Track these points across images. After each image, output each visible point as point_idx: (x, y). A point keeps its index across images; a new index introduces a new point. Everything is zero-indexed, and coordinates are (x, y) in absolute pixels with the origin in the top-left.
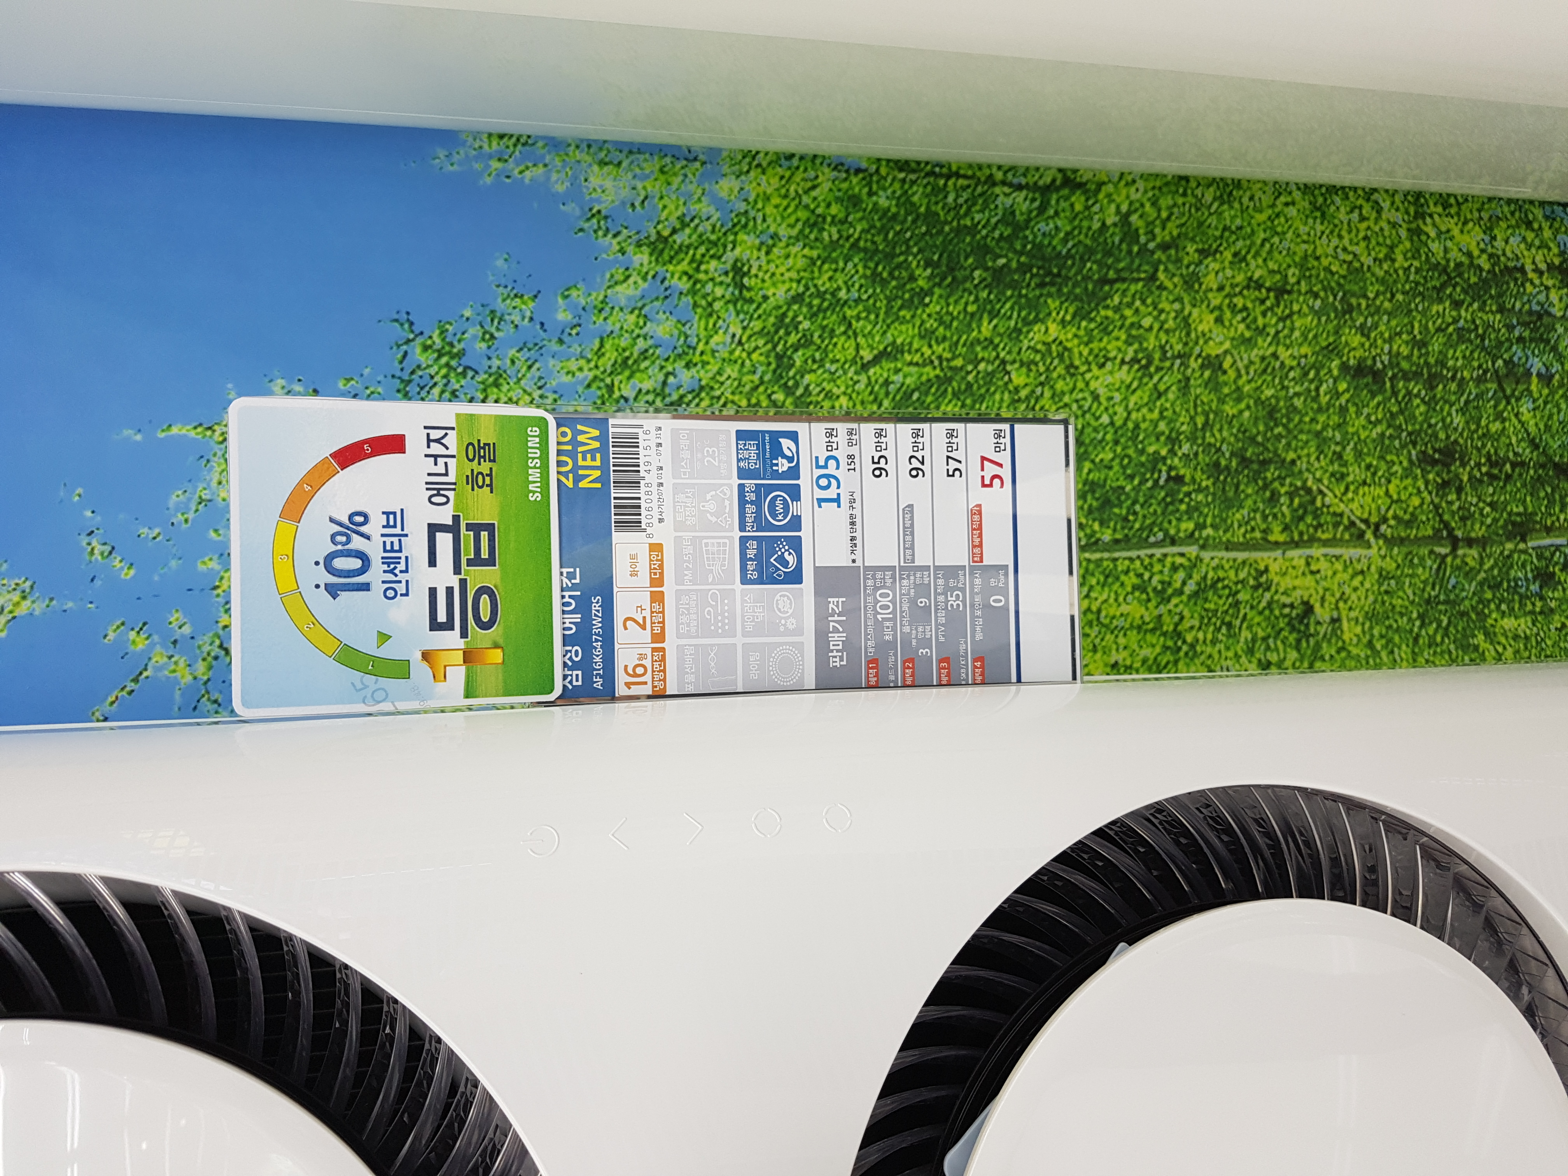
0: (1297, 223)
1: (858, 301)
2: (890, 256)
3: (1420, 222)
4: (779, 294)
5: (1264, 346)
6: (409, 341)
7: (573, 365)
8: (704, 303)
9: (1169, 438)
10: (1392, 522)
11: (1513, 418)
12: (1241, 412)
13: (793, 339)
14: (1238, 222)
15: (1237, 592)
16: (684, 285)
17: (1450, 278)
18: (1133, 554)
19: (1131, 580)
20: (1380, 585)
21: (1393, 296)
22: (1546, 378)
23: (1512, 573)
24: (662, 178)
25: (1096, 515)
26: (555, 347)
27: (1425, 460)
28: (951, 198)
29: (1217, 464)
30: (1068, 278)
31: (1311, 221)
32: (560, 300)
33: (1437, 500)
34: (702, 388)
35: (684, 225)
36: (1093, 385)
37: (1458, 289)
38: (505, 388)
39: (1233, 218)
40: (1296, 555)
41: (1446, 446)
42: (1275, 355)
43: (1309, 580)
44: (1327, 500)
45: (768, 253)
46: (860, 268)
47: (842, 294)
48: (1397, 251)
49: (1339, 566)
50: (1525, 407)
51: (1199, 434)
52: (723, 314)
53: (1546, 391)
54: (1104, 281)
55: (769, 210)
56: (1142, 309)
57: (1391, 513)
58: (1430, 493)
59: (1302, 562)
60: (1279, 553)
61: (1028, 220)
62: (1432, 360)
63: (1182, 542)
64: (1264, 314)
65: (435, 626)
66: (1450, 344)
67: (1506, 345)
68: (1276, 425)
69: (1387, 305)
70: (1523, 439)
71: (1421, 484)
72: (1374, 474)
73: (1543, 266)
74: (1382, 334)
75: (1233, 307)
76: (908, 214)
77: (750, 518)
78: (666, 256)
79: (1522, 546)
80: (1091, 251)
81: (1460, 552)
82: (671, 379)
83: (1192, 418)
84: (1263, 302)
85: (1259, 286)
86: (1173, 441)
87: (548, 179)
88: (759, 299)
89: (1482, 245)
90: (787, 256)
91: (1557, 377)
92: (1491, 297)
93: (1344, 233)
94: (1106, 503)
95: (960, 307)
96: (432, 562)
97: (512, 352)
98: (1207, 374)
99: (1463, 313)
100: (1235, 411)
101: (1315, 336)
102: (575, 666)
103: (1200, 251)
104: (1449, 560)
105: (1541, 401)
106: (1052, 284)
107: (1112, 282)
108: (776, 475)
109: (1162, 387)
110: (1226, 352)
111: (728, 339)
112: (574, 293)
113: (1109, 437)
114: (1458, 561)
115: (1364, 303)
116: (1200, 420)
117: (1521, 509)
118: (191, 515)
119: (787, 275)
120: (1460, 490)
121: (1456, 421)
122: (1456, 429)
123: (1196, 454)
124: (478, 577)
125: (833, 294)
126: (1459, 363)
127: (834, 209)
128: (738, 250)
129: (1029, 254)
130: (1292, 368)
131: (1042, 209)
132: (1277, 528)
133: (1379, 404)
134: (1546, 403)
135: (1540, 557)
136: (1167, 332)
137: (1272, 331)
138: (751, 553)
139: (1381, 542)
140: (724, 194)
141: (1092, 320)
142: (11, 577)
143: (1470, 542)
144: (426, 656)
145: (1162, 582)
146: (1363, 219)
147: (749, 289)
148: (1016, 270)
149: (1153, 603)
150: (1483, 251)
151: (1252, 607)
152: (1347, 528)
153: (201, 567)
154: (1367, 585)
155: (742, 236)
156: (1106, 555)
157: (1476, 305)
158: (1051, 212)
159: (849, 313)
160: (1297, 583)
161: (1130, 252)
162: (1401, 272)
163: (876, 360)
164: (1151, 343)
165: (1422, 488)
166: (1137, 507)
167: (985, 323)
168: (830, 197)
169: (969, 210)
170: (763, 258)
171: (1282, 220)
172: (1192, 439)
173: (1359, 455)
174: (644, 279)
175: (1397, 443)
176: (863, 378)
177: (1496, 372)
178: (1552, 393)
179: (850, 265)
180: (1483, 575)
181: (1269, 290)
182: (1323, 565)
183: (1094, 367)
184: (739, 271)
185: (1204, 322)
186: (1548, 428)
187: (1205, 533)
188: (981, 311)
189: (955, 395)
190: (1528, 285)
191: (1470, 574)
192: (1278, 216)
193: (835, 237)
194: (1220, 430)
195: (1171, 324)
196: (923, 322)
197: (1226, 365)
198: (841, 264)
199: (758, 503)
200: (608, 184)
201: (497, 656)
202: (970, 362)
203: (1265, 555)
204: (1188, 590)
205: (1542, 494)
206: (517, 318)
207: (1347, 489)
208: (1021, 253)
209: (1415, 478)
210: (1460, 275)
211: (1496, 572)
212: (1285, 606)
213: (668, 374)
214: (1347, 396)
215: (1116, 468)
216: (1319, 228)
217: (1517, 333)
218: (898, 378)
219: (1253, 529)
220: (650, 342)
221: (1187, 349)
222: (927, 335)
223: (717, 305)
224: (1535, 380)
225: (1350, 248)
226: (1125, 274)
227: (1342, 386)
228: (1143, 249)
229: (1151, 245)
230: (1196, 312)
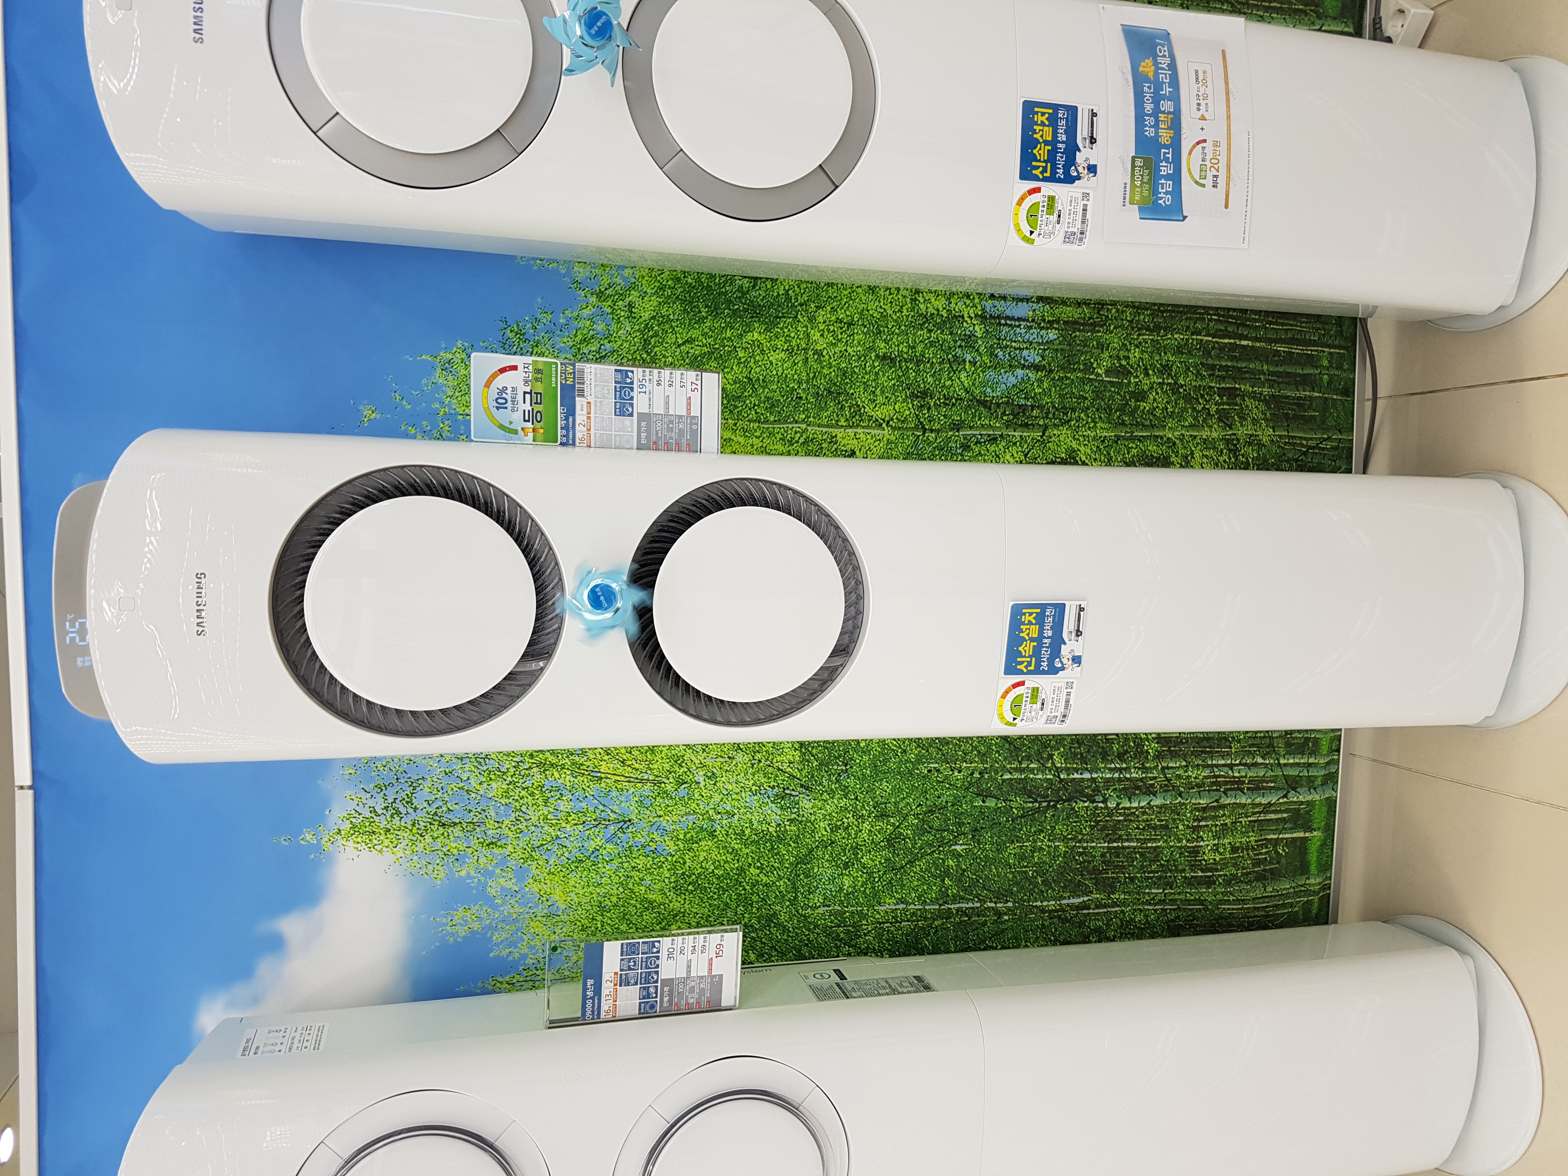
0: (861, 295)
1: (677, 320)
2: (691, 303)
3: (917, 295)
4: (646, 316)
5: (841, 347)
6: (505, 329)
7: (565, 340)
8: (616, 318)
9: (798, 381)
10: (895, 421)
11: (957, 380)
12: (831, 373)
13: (651, 333)
14: (835, 294)
15: (822, 444)
16: (609, 310)
17: (927, 320)
18: (781, 426)
19: (779, 436)
20: (887, 446)
21: (900, 327)
22: (973, 363)
23: (950, 444)
24: (602, 268)
25: (769, 410)
26: (559, 332)
27: (913, 396)
28: (717, 281)
29: (818, 393)
30: (763, 315)
31: (867, 294)
32: (561, 315)
33: (917, 413)
34: (614, 351)
35: (610, 287)
36: (771, 358)
37: (931, 325)
38: (540, 347)
39: (833, 293)
40: (850, 431)
41: (924, 391)
42: (846, 350)
43: (855, 441)
44: (866, 410)
45: (642, 299)
46: (679, 307)
47: (671, 317)
48: (904, 308)
49: (869, 437)
50: (963, 375)
51: (811, 381)
52: (623, 322)
53: (973, 369)
54: (777, 317)
55: (644, 282)
56: (791, 329)
57: (895, 417)
58: (914, 410)
59: (853, 434)
60: (842, 430)
61: (748, 291)
62: (918, 355)
63: (800, 423)
64: (841, 334)
65: (525, 421)
66: (925, 347)
67: (953, 349)
68: (846, 379)
69: (897, 331)
70: (961, 389)
71: (910, 405)
72: (889, 401)
73: (973, 315)
74: (894, 343)
75: (828, 330)
76: (699, 285)
77: (618, 396)
78: (602, 299)
79: (957, 434)
80: (773, 304)
81: (926, 435)
82: (602, 347)
83: (808, 374)
84: (842, 328)
85: (841, 322)
86: (800, 383)
87: (558, 267)
88: (638, 317)
89: (944, 306)
90: (650, 301)
91: (979, 363)
92: (946, 328)
93: (881, 300)
94: (773, 406)
95: (719, 324)
96: (524, 403)
97: (543, 334)
98: (816, 357)
99: (932, 335)
100: (828, 372)
101: (864, 343)
102: (564, 436)
103: (816, 307)
104: (921, 437)
105: (970, 373)
106: (756, 317)
107: (780, 318)
108: (626, 383)
109: (796, 361)
110: (824, 348)
111: (625, 332)
112: (566, 312)
113: (776, 380)
114: (925, 438)
115: (886, 330)
116: (811, 375)
117: (959, 418)
118: (429, 388)
119: (650, 308)
120: (929, 409)
121: (929, 380)
122: (929, 384)
123: (809, 389)
124: (538, 408)
125: (668, 317)
126: (931, 356)
127: (669, 283)
128: (631, 297)
129: (748, 305)
130: (853, 356)
131: (754, 287)
132: (843, 420)
133: (893, 372)
134: (973, 374)
135: (964, 439)
136: (800, 339)
137: (845, 341)
138: (618, 407)
139: (889, 428)
140: (626, 275)
141: (772, 332)
142: (369, 405)
143: (932, 431)
144: (522, 429)
145: (791, 438)
146: (890, 294)
147: (634, 313)
148: (742, 311)
149: (787, 445)
150: (944, 308)
151: (828, 450)
152: (874, 422)
153: (433, 406)
154: (881, 445)
155: (632, 292)
156: (771, 426)
157: (939, 332)
158: (758, 288)
159: (674, 324)
160: (849, 442)
161: (788, 306)
162: (905, 317)
163: (684, 344)
164: (794, 343)
165: (911, 407)
166: (785, 408)
167: (728, 331)
168: (668, 278)
169: (724, 285)
170: (641, 301)
171: (855, 294)
172: (807, 382)
173: (883, 392)
174: (594, 308)
175: (901, 388)
176: (678, 350)
177: (949, 360)
178: (976, 370)
179: (675, 305)
180: (936, 444)
181: (845, 323)
182: (862, 436)
183: (772, 351)
184: (631, 306)
185: (815, 335)
186: (973, 384)
187: (810, 420)
188: (727, 326)
189: (715, 359)
190: (965, 323)
191: (929, 444)
192: (853, 292)
193: (670, 294)
194: (820, 380)
195: (801, 336)
196: (703, 329)
197: (824, 354)
198: (671, 305)
199: (620, 391)
200: (581, 270)
201: (542, 431)
202: (722, 346)
203: (836, 430)
204: (800, 441)
205: (970, 412)
206: (545, 321)
207: (876, 406)
208: (745, 304)
209: (908, 403)
210: (932, 318)
211: (942, 444)
212: (843, 451)
213: (601, 345)
214: (878, 368)
215: (778, 392)
216: (871, 297)
217: (958, 344)
218: (692, 351)
219: (832, 420)
220: (595, 332)
221: (808, 347)
222: (704, 335)
223: (622, 319)
224: (968, 364)
225: (883, 307)
226: (786, 315)
227: (876, 364)
228: (793, 305)
229: (796, 304)
230: (812, 332)
